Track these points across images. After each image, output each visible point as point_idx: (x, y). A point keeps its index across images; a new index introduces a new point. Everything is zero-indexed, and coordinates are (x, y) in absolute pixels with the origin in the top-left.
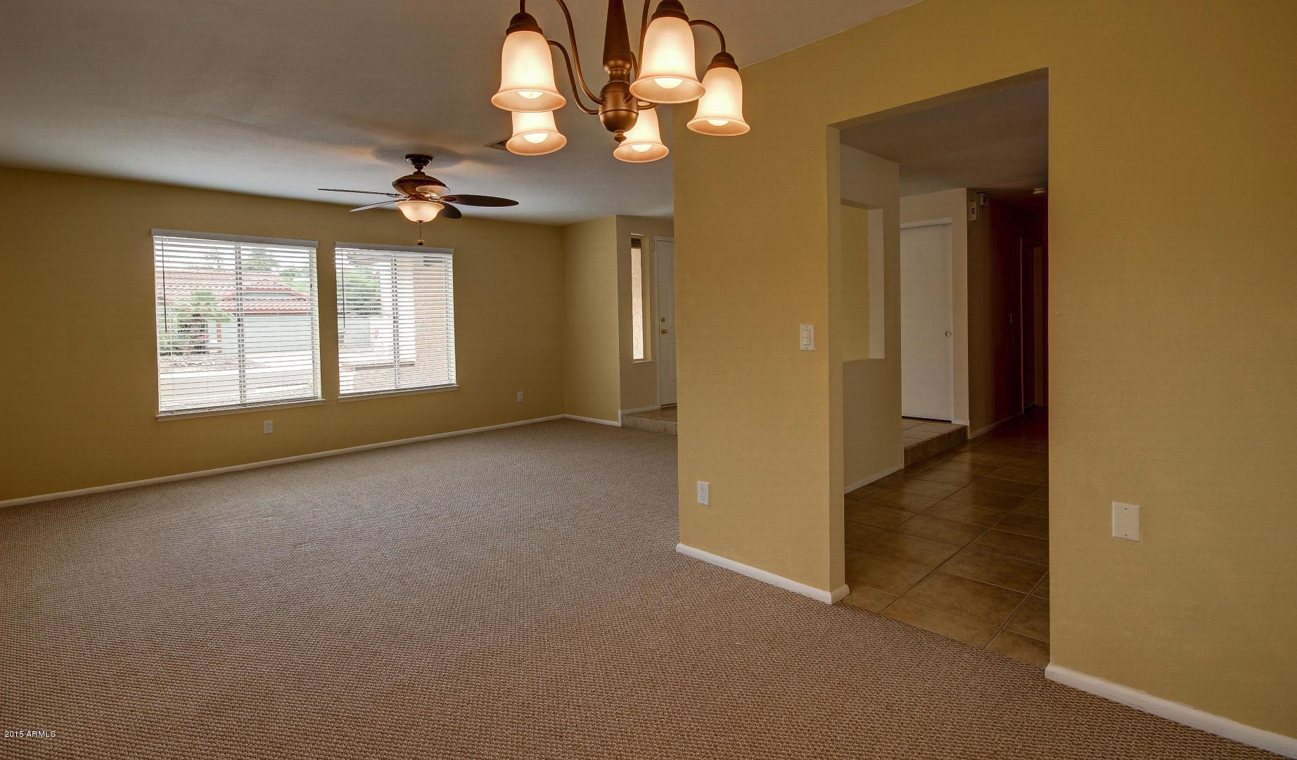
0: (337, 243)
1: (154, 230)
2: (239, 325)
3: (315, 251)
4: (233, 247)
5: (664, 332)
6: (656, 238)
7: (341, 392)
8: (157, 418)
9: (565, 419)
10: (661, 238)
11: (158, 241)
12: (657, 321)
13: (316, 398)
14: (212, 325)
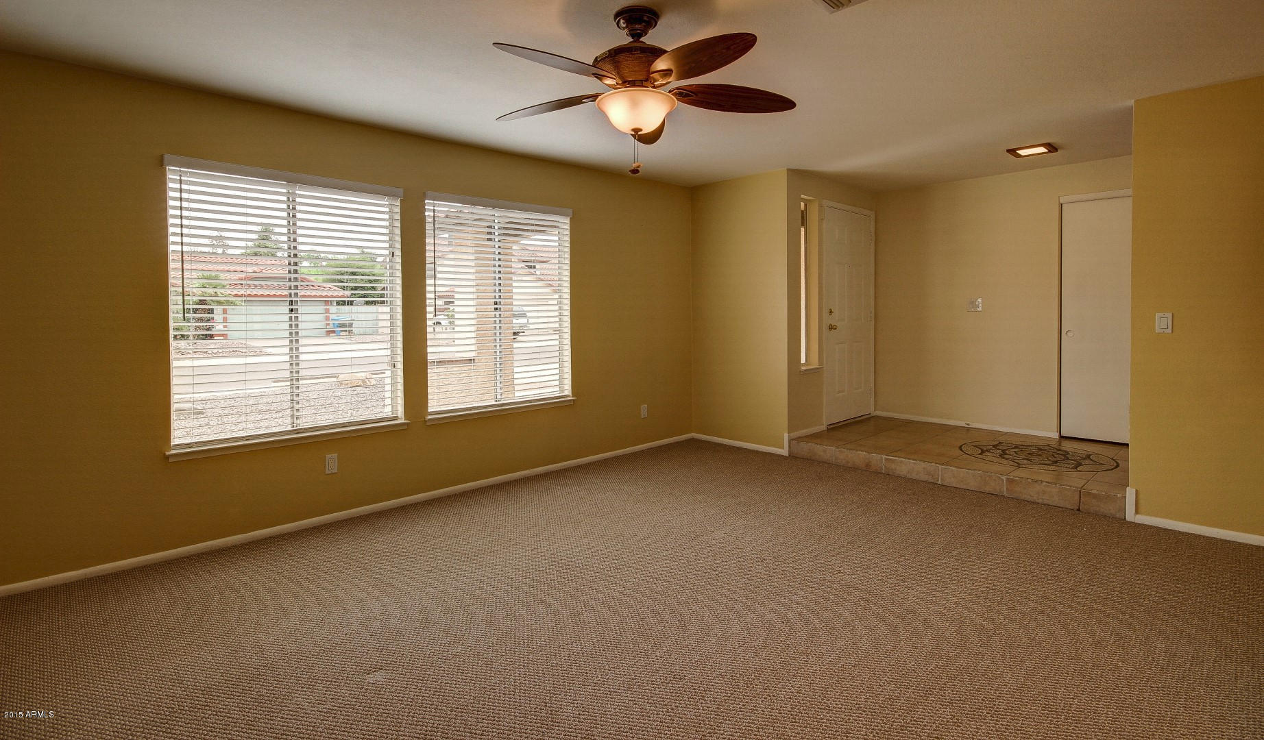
0: (429, 193)
1: (167, 157)
2: (292, 310)
3: (398, 203)
4: (285, 191)
5: (831, 328)
6: (826, 203)
7: (429, 411)
8: (168, 457)
9: (693, 440)
10: (831, 204)
11: (173, 176)
12: (825, 314)
13: (396, 418)
14: (218, 309)
